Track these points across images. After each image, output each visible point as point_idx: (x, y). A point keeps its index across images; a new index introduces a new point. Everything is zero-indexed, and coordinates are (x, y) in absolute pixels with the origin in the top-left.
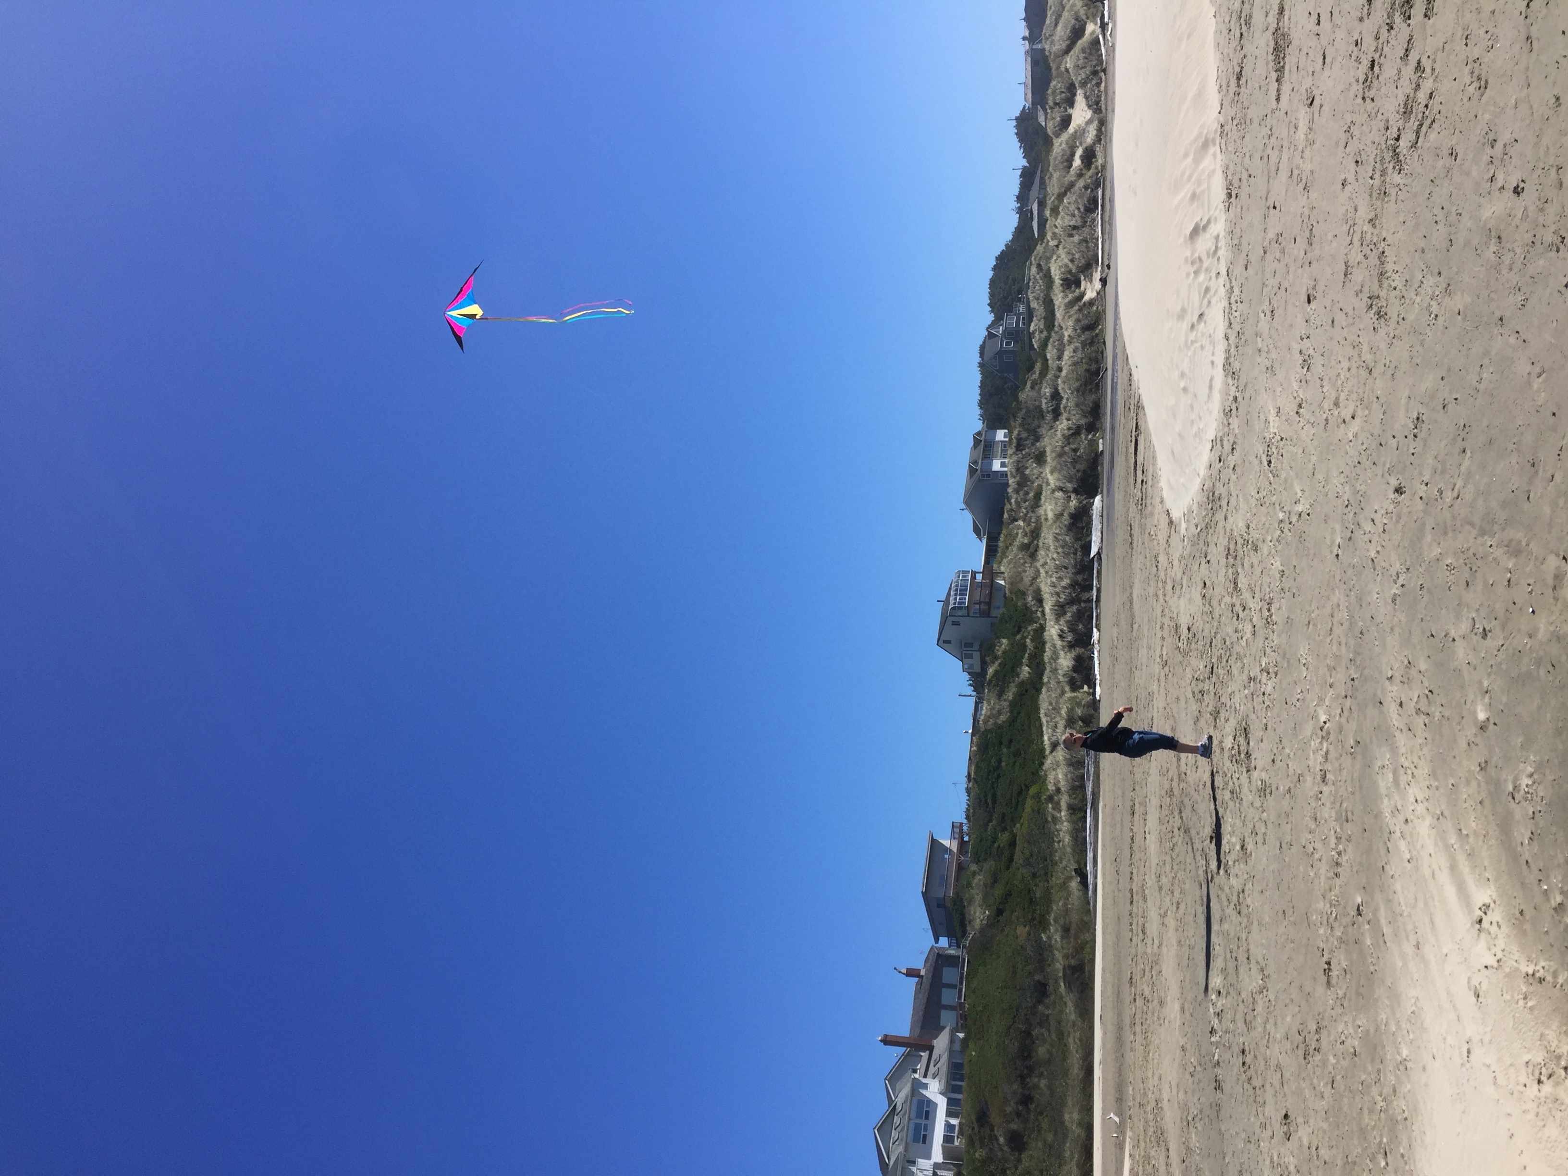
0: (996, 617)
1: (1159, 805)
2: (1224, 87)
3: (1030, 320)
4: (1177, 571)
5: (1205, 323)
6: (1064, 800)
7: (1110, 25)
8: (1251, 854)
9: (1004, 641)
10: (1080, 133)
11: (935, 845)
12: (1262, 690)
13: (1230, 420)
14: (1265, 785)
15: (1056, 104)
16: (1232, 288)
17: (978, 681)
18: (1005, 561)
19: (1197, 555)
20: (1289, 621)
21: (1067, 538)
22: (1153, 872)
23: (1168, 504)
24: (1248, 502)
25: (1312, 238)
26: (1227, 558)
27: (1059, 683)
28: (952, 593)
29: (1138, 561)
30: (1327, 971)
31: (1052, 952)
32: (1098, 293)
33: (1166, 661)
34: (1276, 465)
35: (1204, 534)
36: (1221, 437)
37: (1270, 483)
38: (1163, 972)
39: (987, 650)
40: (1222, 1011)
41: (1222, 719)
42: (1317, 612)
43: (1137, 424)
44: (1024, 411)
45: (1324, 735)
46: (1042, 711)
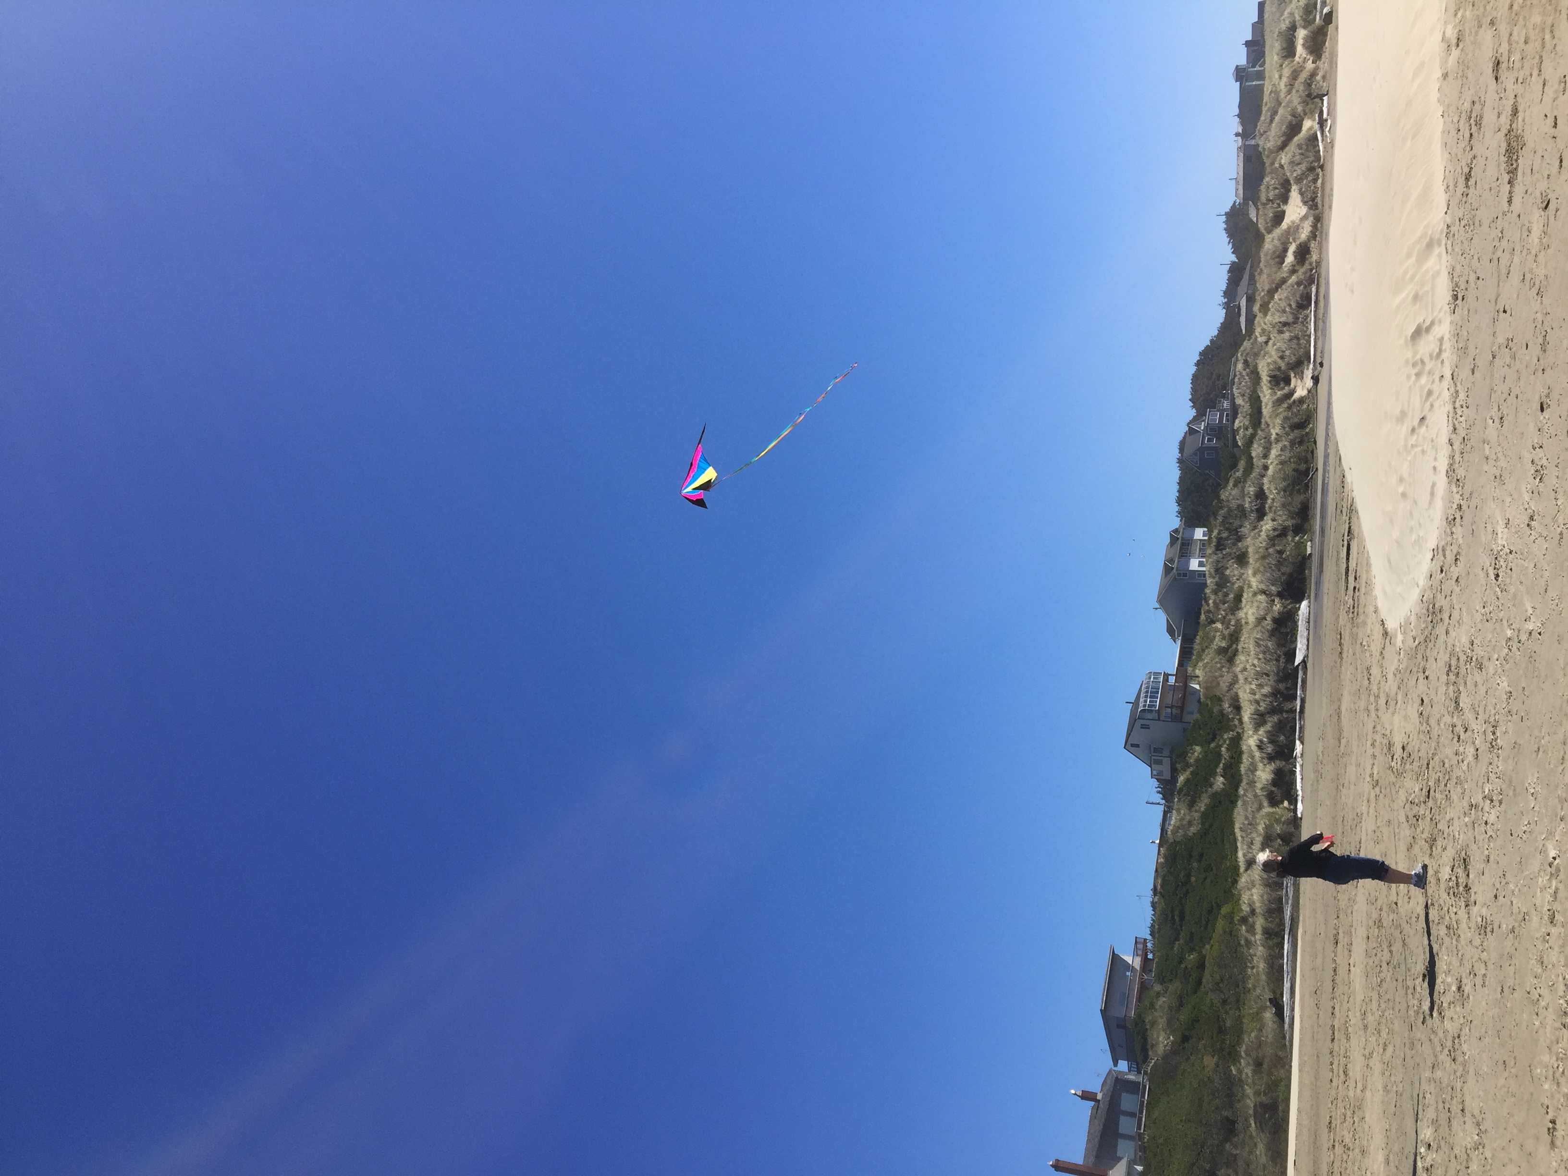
0: (1190, 723)
1: (1365, 936)
2: (1451, 187)
3: (1235, 417)
4: (1391, 685)
5: (1427, 427)
6: (1259, 923)
7: (1329, 122)
8: (1468, 997)
9: (1198, 749)
10: (1295, 229)
11: (1115, 960)
12: (1485, 819)
13: (1454, 529)
14: (1486, 923)
15: (1269, 200)
16: (1457, 392)
17: (1168, 789)
18: (1200, 664)
19: (1415, 670)
20: (1516, 746)
21: (1270, 644)
22: (1358, 1009)
23: (1383, 614)
24: (1472, 616)
25: (1546, 344)
26: (1448, 675)
27: (1256, 796)
28: (1142, 695)
29: (1347, 672)
30: (1551, 1131)
31: (1242, 1087)
32: (1309, 391)
33: (1377, 781)
34: (1504, 579)
35: (1423, 647)
36: (1443, 547)
37: (1498, 598)
38: (1366, 1119)
39: (1178, 756)
40: (1431, 1166)
41: (1439, 848)
42: (1547, 738)
43: (1350, 528)
44: (1226, 509)
45: (1553, 872)
46: (1237, 826)
